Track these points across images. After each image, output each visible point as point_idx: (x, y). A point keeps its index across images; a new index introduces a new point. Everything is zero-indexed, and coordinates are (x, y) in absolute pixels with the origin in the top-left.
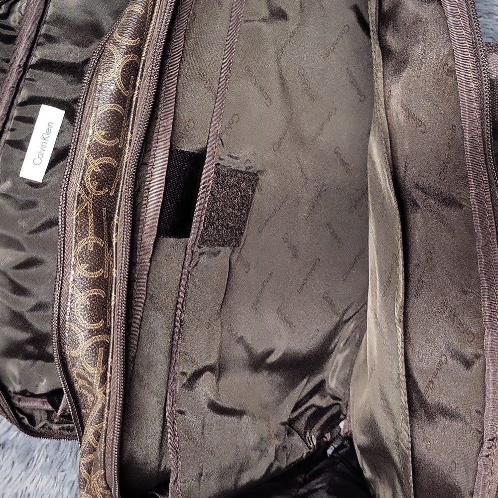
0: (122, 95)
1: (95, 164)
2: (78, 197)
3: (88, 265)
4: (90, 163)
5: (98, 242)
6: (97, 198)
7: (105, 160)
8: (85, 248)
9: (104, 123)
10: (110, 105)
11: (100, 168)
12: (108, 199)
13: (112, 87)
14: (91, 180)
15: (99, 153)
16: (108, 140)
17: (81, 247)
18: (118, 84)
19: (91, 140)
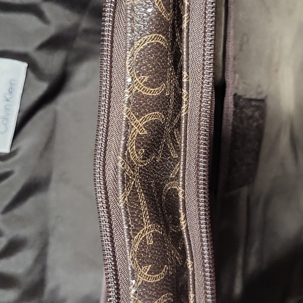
0: (163, 19)
1: (140, 124)
2: (123, 175)
3: (150, 266)
4: (133, 124)
5: (156, 231)
6: (144, 170)
7: (151, 117)
8: (143, 244)
9: (145, 65)
10: (150, 36)
11: (146, 129)
12: (155, 168)
13: (150, 10)
14: (136, 148)
15: (143, 107)
16: (153, 88)
17: (138, 244)
18: (157, 5)
19: (131, 92)
